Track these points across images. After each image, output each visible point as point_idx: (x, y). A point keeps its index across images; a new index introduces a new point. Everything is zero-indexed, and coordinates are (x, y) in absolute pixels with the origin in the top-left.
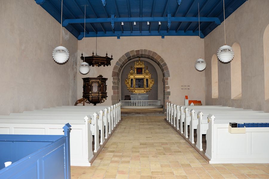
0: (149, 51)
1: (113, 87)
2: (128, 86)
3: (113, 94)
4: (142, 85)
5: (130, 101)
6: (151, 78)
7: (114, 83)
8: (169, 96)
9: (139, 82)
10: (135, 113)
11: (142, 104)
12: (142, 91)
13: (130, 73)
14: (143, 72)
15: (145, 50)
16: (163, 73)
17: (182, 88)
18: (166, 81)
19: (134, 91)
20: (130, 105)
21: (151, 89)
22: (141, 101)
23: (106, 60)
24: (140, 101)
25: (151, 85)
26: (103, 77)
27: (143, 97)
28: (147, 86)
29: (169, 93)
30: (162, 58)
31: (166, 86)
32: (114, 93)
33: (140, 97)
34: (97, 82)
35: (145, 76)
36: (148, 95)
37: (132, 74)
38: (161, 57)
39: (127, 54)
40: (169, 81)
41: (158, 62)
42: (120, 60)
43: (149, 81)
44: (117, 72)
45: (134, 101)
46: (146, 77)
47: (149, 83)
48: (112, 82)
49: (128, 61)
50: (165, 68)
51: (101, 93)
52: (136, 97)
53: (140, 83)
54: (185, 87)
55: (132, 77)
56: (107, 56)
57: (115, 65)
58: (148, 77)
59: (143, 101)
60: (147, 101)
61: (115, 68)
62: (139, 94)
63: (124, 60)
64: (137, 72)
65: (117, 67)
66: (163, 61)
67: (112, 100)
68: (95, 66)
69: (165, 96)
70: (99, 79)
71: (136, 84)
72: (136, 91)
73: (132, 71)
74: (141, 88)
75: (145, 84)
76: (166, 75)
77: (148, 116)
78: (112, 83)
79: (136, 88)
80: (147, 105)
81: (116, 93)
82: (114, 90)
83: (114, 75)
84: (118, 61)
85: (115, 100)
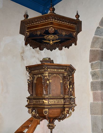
1: (92, 83)
3: (94, 101)
7: (94, 75)
32: (95, 98)
44: (99, 49)
48: (91, 73)
57: (93, 35)
65: (98, 38)
67: (91, 114)
78: (90, 76)
81: (100, 98)
82: (94, 91)
83: (92, 59)
84: (99, 27)
85: (97, 114)
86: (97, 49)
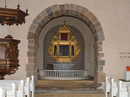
0: (78, 6)
1: (28, 52)
2: (51, 54)
3: (29, 62)
4: (67, 53)
5: (53, 70)
6: (77, 45)
7: (29, 47)
8: (103, 66)
9: (64, 49)
10: (57, 88)
11: (67, 75)
12: (67, 60)
13: (54, 39)
14: (68, 38)
15: (72, 4)
16: (95, 35)
17: (121, 55)
18: (99, 46)
19: (58, 59)
20: (53, 76)
21: (77, 58)
22: (66, 71)
23: (17, 15)
24: (64, 71)
25: (77, 53)
26: (13, 39)
27: (68, 66)
28: (73, 54)
29: (103, 63)
30: (94, 16)
31: (100, 53)
33: (64, 66)
34: (4, 45)
35: (70, 43)
36: (73, 65)
37: (55, 40)
38: (93, 14)
39: (48, 10)
40: (103, 46)
41: (90, 21)
42: (38, 17)
43: (76, 48)
44: (35, 32)
45: (58, 71)
46: (72, 43)
47: (75, 50)
48: (28, 46)
49: (49, 19)
50: (98, 28)
51: (9, 61)
52: (60, 66)
53: (65, 51)
54: (125, 55)
55: (56, 43)
56: (18, 9)
57: (32, 23)
58: (74, 43)
59: (68, 71)
60: (72, 71)
61: (32, 27)
62: (64, 63)
63: (43, 18)
64: (61, 38)
65: (35, 26)
66: (95, 19)
67: (26, 70)
68: (5, 25)
69: (98, 66)
70: (7, 41)
71: (60, 52)
72: (60, 60)
73: (55, 36)
74: (66, 55)
75: (70, 51)
76: (100, 37)
77: (74, 92)
78: (27, 48)
79: (60, 56)
80: (72, 75)
81: (33, 61)
82: (29, 57)
83: (29, 37)
84: (36, 19)
85: (31, 70)
86: (34, 32)
